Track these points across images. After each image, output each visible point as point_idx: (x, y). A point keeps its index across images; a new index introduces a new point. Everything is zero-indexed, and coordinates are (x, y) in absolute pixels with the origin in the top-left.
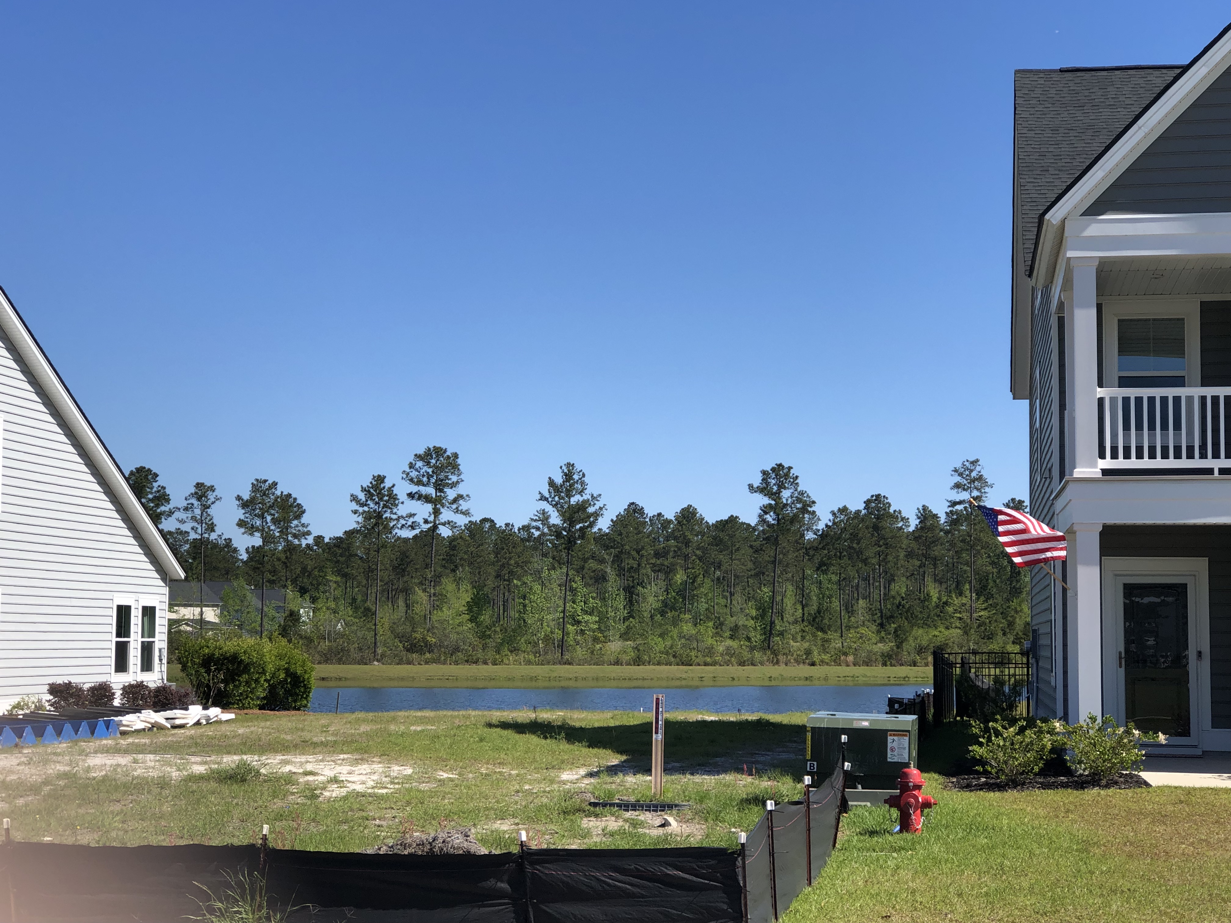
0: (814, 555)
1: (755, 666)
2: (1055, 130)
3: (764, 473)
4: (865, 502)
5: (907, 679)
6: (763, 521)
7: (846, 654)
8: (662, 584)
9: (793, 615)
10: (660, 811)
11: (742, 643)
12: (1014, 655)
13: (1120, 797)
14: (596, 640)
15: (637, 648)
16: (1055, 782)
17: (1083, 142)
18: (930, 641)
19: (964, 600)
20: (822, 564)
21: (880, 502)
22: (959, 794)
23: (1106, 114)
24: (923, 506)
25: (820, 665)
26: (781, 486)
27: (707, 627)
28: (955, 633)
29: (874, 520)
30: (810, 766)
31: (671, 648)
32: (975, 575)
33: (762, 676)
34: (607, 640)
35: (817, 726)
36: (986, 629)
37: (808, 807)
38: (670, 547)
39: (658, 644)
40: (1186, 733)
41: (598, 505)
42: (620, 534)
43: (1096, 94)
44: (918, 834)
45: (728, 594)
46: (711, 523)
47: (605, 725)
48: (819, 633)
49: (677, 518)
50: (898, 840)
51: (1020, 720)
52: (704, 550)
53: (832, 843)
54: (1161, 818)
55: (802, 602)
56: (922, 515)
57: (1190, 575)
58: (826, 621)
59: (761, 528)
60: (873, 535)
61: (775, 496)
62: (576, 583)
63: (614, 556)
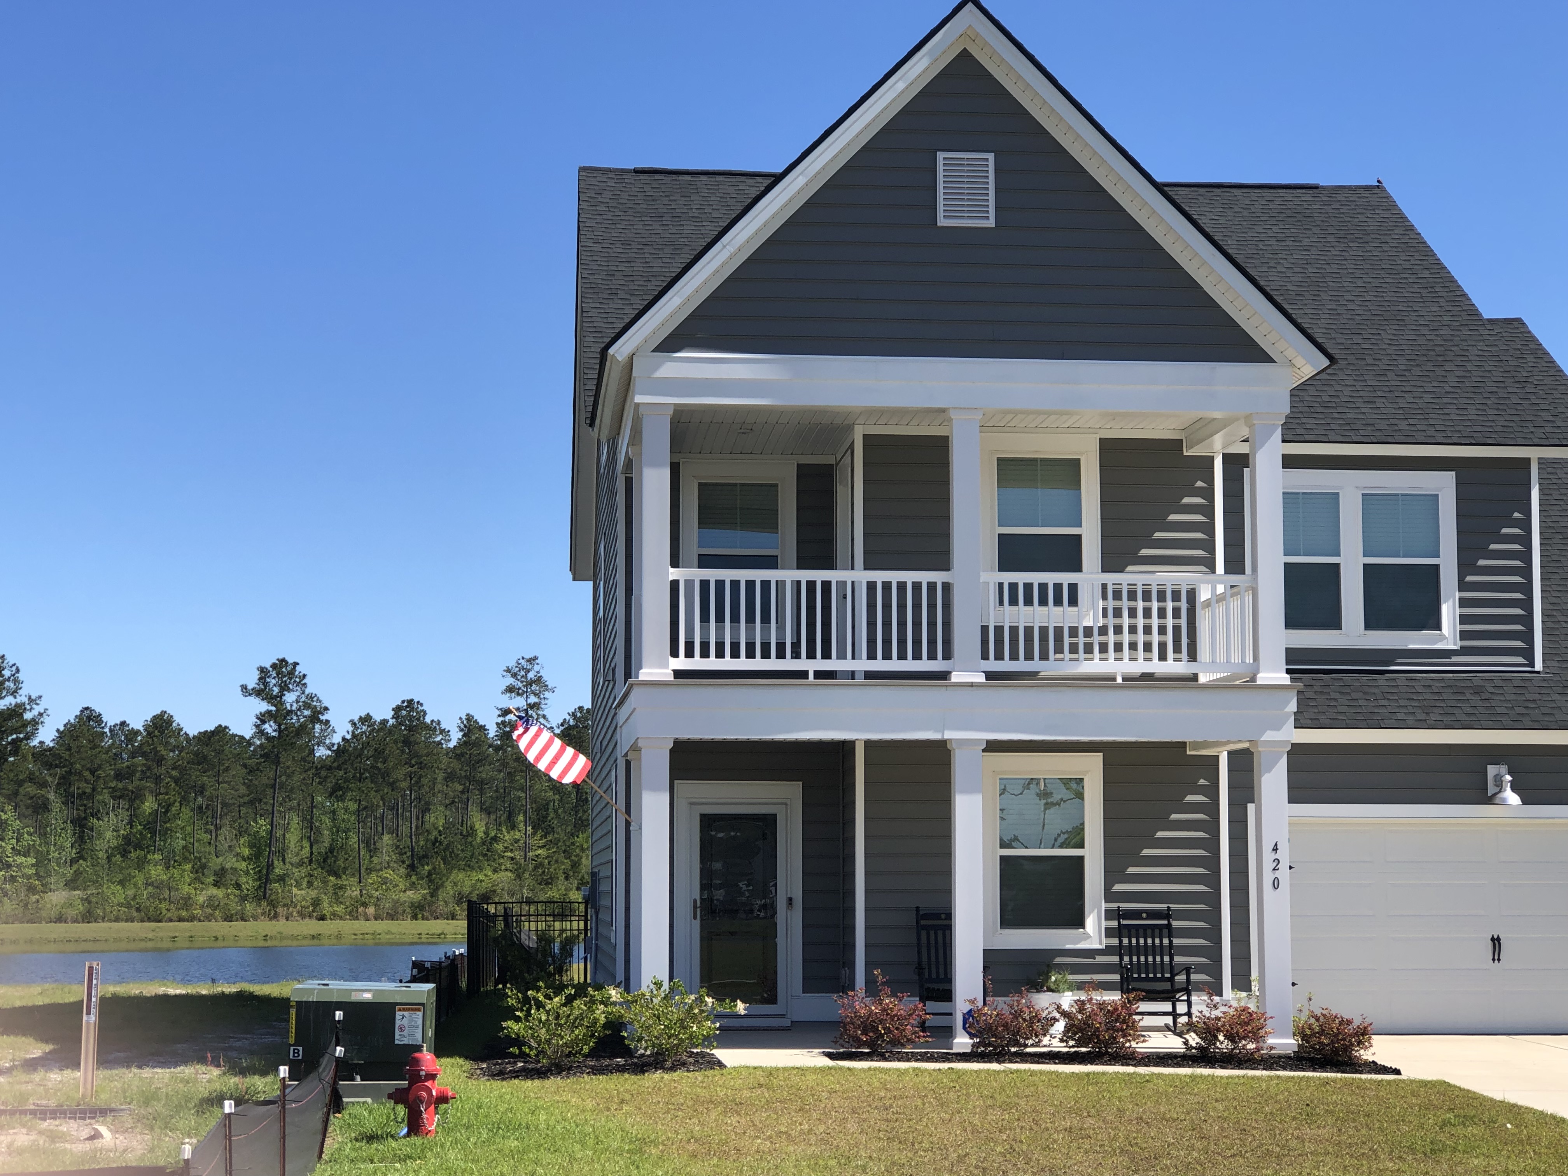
0: (326, 777)
1: (246, 921)
2: (626, 244)
3: (262, 670)
4: (393, 710)
5: (442, 936)
6: (261, 733)
7: (365, 905)
8: (125, 815)
9: (298, 854)
10: (90, 1118)
11: (229, 891)
12: (577, 904)
13: (687, 1081)
14: (31, 889)
15: (87, 900)
16: (609, 1065)
17: (660, 260)
18: (473, 887)
19: (518, 835)
20: (337, 788)
21: (412, 710)
22: (488, 1084)
23: (688, 227)
24: (468, 715)
25: (331, 919)
26: (284, 688)
27: (184, 871)
28: (505, 877)
29: (405, 732)
30: (294, 1053)
31: (134, 898)
32: (531, 803)
33: (254, 934)
34: (46, 888)
35: (304, 1000)
36: (544, 872)
37: (284, 1107)
38: (135, 765)
39: (116, 894)
40: (772, 1000)
41: (37, 710)
42: (69, 749)
43: (678, 202)
44: (430, 1137)
45: (212, 827)
46: (191, 735)
47: (30, 1004)
48: (331, 878)
49: (146, 728)
50: (405, 1145)
51: (567, 987)
52: (182, 770)
53: (316, 1154)
54: (735, 1106)
55: (309, 837)
56: (465, 726)
57: (782, 804)
58: (340, 863)
59: (258, 742)
60: (403, 752)
61: (276, 700)
62: (5, 813)
63: (60, 778)
